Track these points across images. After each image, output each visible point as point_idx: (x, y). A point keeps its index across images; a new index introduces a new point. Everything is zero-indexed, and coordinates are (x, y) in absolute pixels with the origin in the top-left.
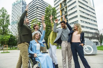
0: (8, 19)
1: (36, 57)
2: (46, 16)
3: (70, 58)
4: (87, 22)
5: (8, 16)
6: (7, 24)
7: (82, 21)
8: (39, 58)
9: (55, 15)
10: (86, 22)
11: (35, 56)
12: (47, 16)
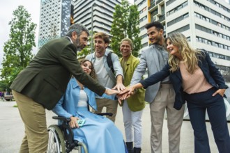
0: (31, 33)
1: (76, 127)
2: (114, 26)
3: (177, 134)
4: (211, 41)
5: (33, 26)
6: (29, 43)
7: (200, 39)
8: (83, 129)
9: (135, 23)
10: (209, 41)
11: (73, 126)
12: (118, 27)
